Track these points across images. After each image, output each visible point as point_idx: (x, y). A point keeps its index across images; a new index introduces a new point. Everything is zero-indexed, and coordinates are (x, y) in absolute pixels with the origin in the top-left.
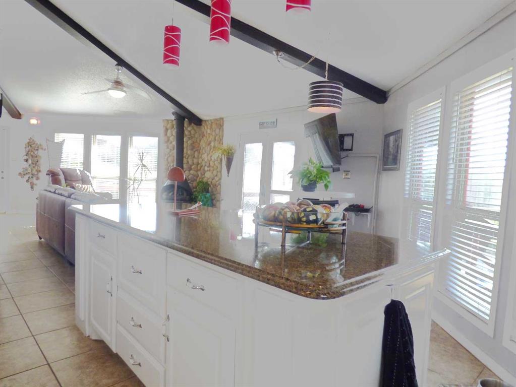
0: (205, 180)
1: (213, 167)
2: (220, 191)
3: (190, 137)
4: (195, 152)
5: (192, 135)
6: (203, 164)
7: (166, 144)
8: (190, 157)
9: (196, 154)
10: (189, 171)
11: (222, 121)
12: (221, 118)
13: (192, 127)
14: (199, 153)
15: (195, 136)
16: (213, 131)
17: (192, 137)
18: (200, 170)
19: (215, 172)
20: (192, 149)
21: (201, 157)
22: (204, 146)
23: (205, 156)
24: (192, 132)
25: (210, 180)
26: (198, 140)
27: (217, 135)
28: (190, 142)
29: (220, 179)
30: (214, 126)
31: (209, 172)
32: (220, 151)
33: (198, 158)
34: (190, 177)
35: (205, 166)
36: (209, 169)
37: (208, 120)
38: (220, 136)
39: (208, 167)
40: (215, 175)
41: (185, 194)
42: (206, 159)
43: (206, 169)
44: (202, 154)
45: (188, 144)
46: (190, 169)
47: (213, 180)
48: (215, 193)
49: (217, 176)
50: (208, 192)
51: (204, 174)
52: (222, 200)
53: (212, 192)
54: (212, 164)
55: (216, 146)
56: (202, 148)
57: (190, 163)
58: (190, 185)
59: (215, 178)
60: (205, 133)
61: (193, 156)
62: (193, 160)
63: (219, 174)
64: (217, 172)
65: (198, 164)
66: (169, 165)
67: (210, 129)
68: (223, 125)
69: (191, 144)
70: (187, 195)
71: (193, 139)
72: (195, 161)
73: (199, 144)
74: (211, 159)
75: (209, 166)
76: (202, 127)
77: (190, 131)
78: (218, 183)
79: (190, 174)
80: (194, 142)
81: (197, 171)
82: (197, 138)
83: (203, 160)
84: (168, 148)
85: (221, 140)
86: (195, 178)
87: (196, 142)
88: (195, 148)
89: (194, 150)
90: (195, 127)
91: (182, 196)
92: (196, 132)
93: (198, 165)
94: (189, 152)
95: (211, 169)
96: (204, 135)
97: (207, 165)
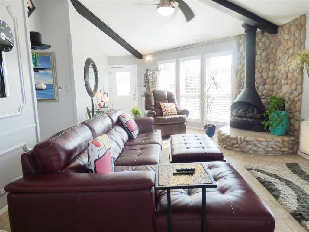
0: (280, 95)
1: (291, 79)
2: (300, 109)
3: (264, 48)
4: (270, 64)
5: (266, 46)
6: (280, 77)
7: (239, 60)
8: (264, 71)
9: (271, 67)
10: (264, 85)
11: (303, 19)
12: (302, 16)
13: (267, 36)
14: (275, 64)
15: (270, 46)
16: (291, 36)
17: (267, 48)
18: (276, 84)
19: (294, 87)
20: (267, 62)
21: (277, 69)
22: (280, 56)
23: (282, 68)
24: (267, 43)
25: (288, 95)
26: (274, 50)
27: (296, 39)
28: (264, 54)
29: (301, 93)
30: (293, 29)
31: (286, 85)
32: (299, 58)
33: (274, 70)
34: (264, 92)
35: (282, 78)
36: (286, 82)
37: (285, 24)
38: (300, 39)
39: (285, 80)
40: (293, 89)
41: (255, 111)
42: (283, 71)
43: (283, 82)
44: (278, 66)
45: (262, 57)
46: (265, 83)
47: (291, 94)
48: (294, 110)
49: (296, 90)
50: (283, 109)
51: (281, 88)
52: (303, 120)
53: (290, 109)
54: (290, 75)
55: (296, 52)
56: (278, 59)
57: (265, 76)
58: (263, 101)
59: (294, 92)
60: (282, 41)
61: (268, 69)
62: (268, 74)
63: (299, 87)
64: (297, 85)
65: (274, 77)
66: (242, 81)
67: (288, 34)
68: (305, 24)
69: (266, 56)
70: (258, 113)
71: (268, 50)
72: (270, 74)
73: (275, 54)
74: (289, 70)
75: (287, 78)
76: (278, 34)
77: (264, 42)
78: (298, 98)
79: (265, 89)
80: (269, 54)
81: (273, 85)
82: (272, 49)
83: (279, 72)
84: (241, 64)
85: (302, 44)
86: (270, 93)
87: (272, 53)
88: (271, 59)
89: (269, 62)
90: (270, 36)
91: (252, 113)
92: (272, 42)
93: (273, 79)
94: (263, 66)
95: (289, 81)
96: (281, 43)
97: (284, 77)
